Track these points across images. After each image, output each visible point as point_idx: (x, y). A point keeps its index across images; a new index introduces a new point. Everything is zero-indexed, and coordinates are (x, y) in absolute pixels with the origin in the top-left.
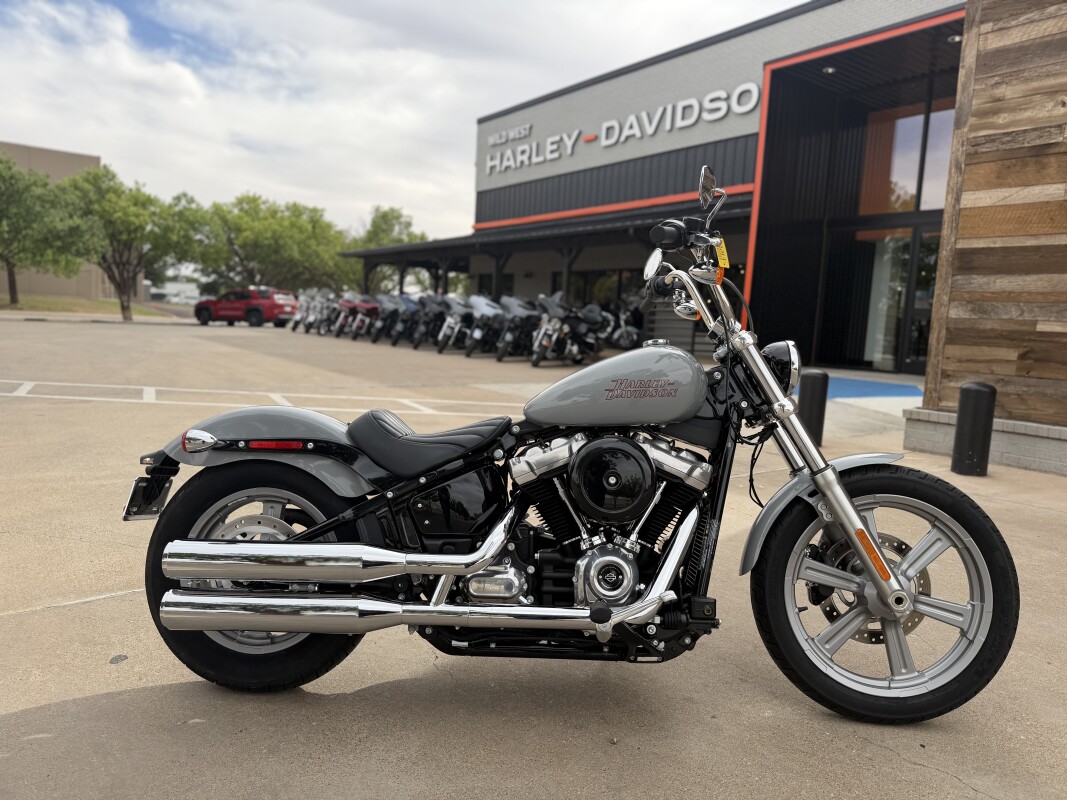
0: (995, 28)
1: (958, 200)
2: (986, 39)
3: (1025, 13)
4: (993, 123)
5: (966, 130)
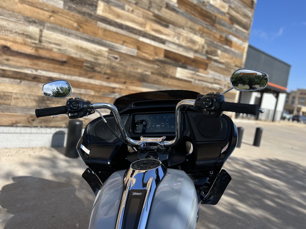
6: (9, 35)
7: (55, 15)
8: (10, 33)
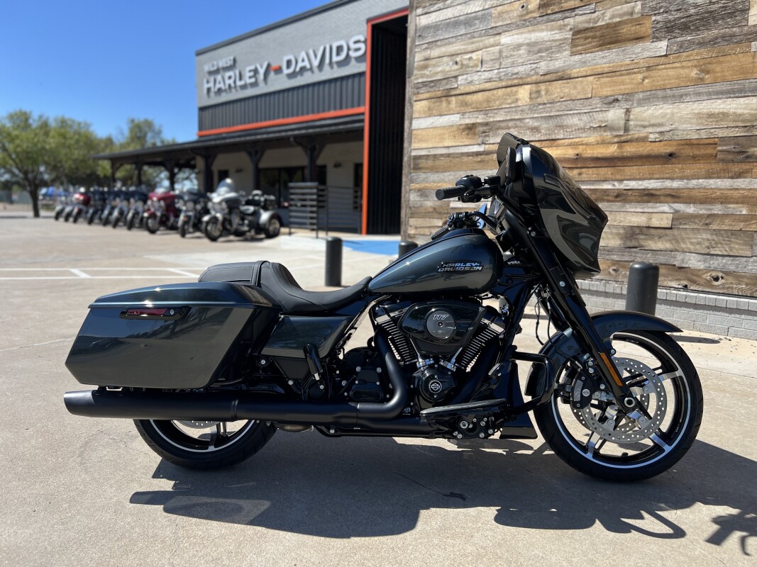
0: (424, 12)
1: (411, 124)
2: (420, 19)
3: (436, 4)
4: (424, 74)
5: (413, 78)
6: (581, 135)
7: (652, 73)
8: (582, 133)
